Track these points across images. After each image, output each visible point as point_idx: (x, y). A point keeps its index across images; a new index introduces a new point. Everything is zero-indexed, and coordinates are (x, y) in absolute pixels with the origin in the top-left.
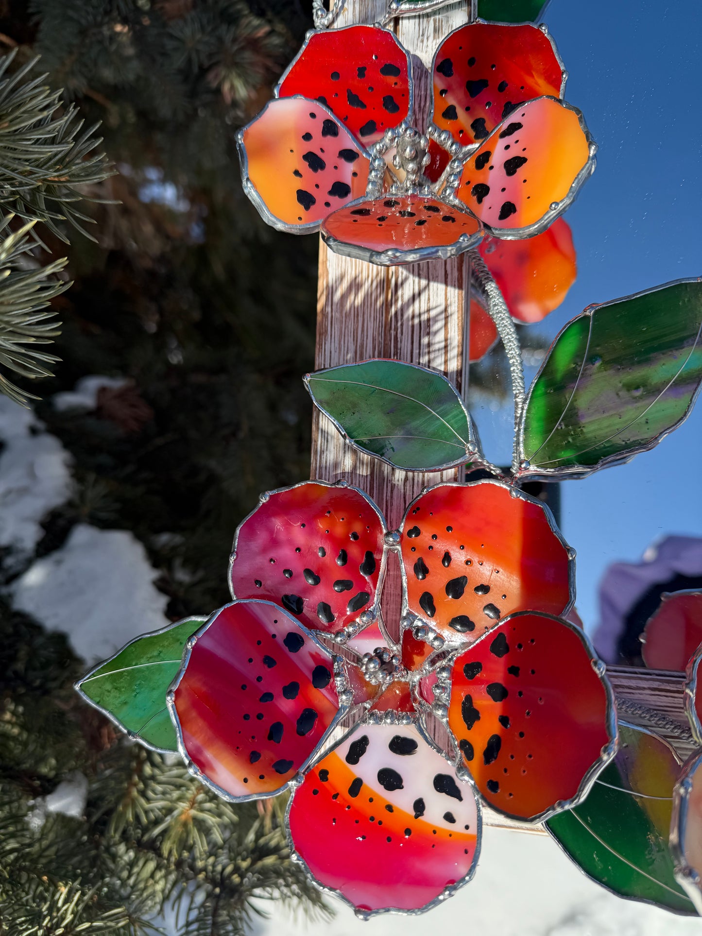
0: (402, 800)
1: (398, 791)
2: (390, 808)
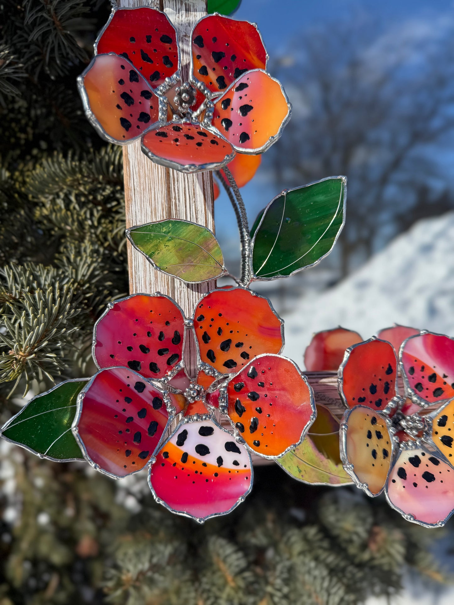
0: (211, 459)
1: (207, 455)
2: (205, 465)
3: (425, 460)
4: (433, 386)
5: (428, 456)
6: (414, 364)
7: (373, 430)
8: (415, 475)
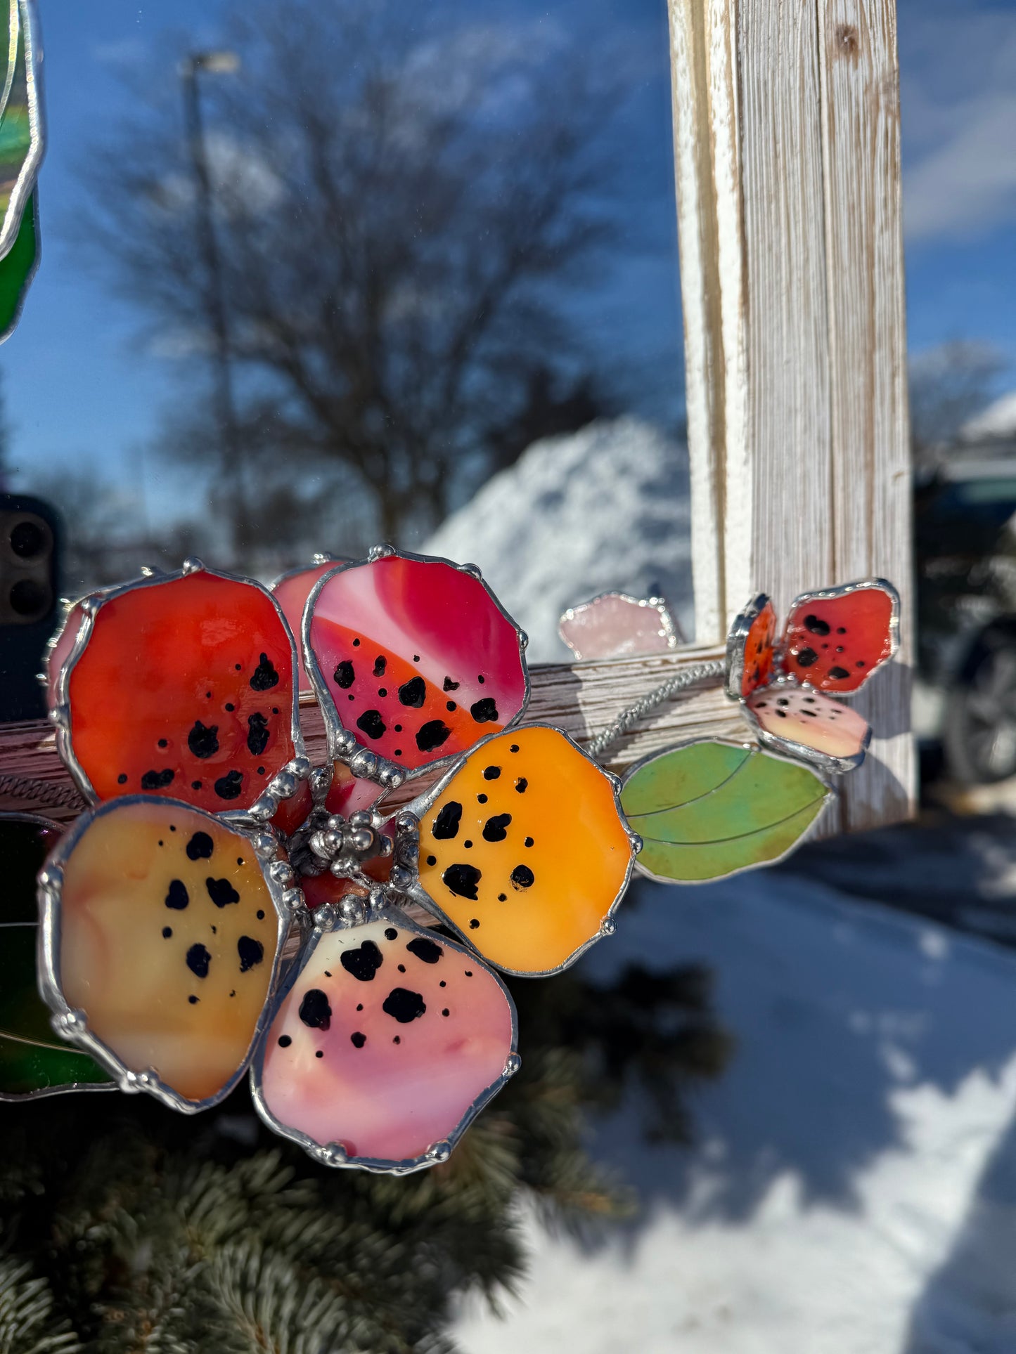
3: (394, 952)
4: (414, 718)
5: (405, 936)
6: (353, 654)
7: (194, 875)
8: (360, 1008)
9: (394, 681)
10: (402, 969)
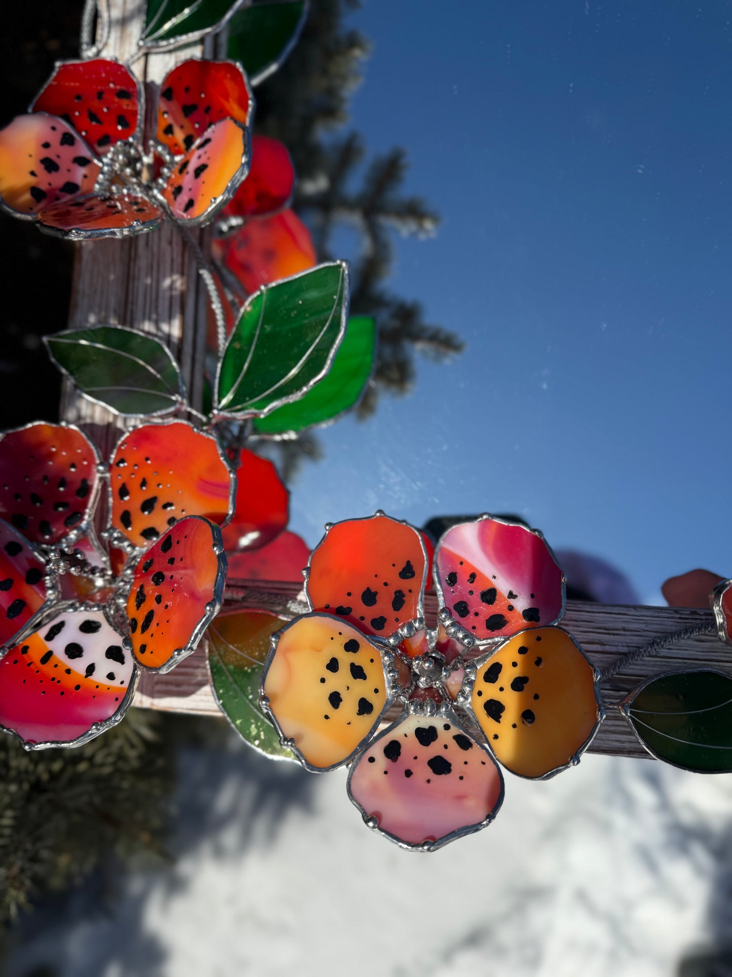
0: (79, 666)
1: (78, 659)
2: (68, 671)
3: (445, 737)
4: (487, 611)
5: (455, 731)
6: (458, 569)
7: (346, 659)
8: (416, 758)
9: (479, 588)
10: (446, 747)
